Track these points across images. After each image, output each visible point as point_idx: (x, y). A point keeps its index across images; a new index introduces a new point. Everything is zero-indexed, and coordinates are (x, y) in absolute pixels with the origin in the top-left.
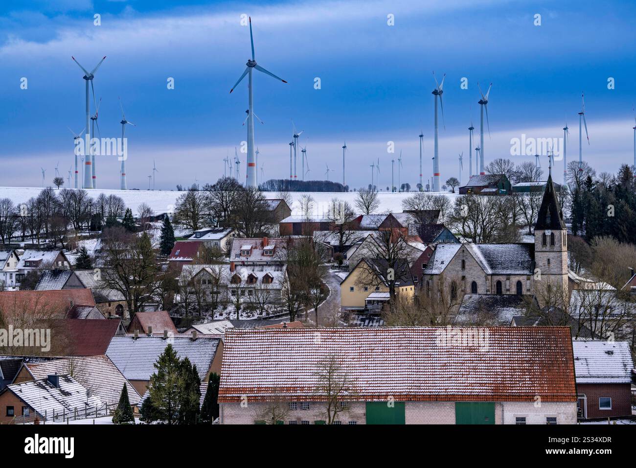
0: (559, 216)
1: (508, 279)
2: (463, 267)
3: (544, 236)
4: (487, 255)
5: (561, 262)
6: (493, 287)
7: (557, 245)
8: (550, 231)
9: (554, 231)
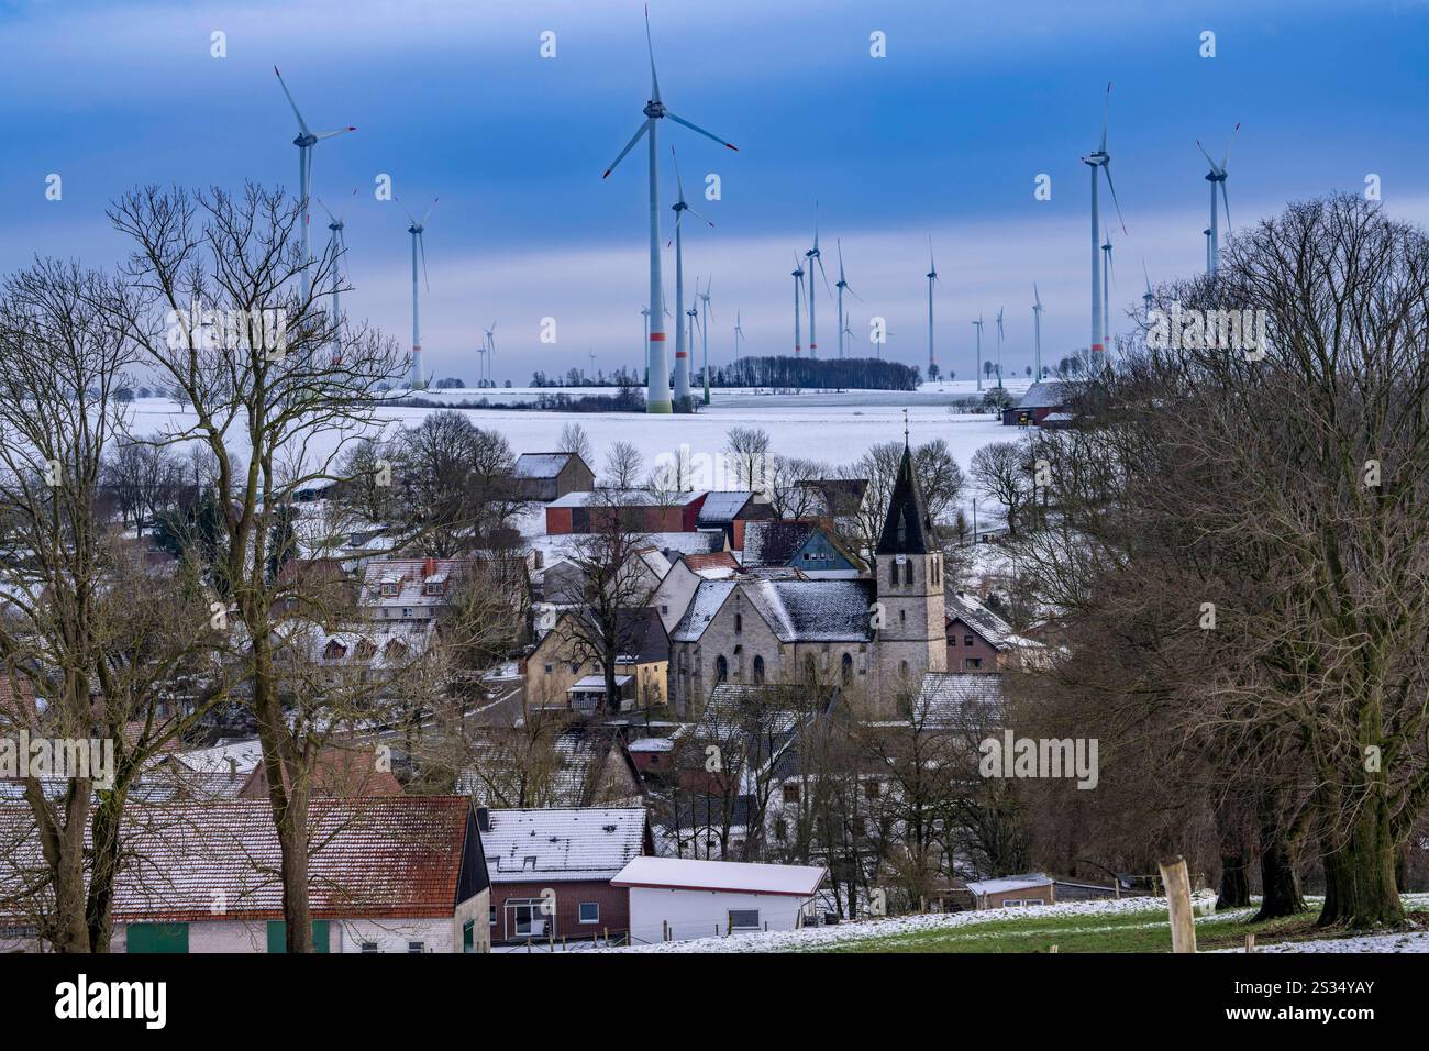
0: (922, 527)
1: (826, 650)
2: (739, 628)
3: (894, 565)
4: (791, 603)
5: (926, 616)
6: (799, 667)
7: (917, 584)
8: (904, 556)
9: (912, 557)
